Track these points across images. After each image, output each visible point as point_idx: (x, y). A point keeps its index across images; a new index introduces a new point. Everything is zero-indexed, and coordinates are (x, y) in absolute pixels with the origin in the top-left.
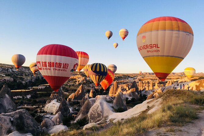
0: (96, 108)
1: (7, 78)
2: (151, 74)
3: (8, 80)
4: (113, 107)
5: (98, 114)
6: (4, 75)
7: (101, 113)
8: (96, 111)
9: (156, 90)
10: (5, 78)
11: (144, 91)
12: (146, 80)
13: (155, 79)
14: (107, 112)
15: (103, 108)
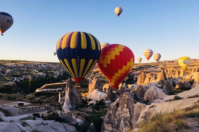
0: (151, 93)
1: (41, 74)
2: (171, 62)
3: (42, 75)
4: (164, 92)
5: (154, 97)
6: (38, 71)
7: (157, 96)
8: (152, 95)
9: (184, 78)
10: (39, 74)
11: (172, 79)
12: (169, 68)
13: (178, 67)
14: (162, 95)
15: (157, 93)
